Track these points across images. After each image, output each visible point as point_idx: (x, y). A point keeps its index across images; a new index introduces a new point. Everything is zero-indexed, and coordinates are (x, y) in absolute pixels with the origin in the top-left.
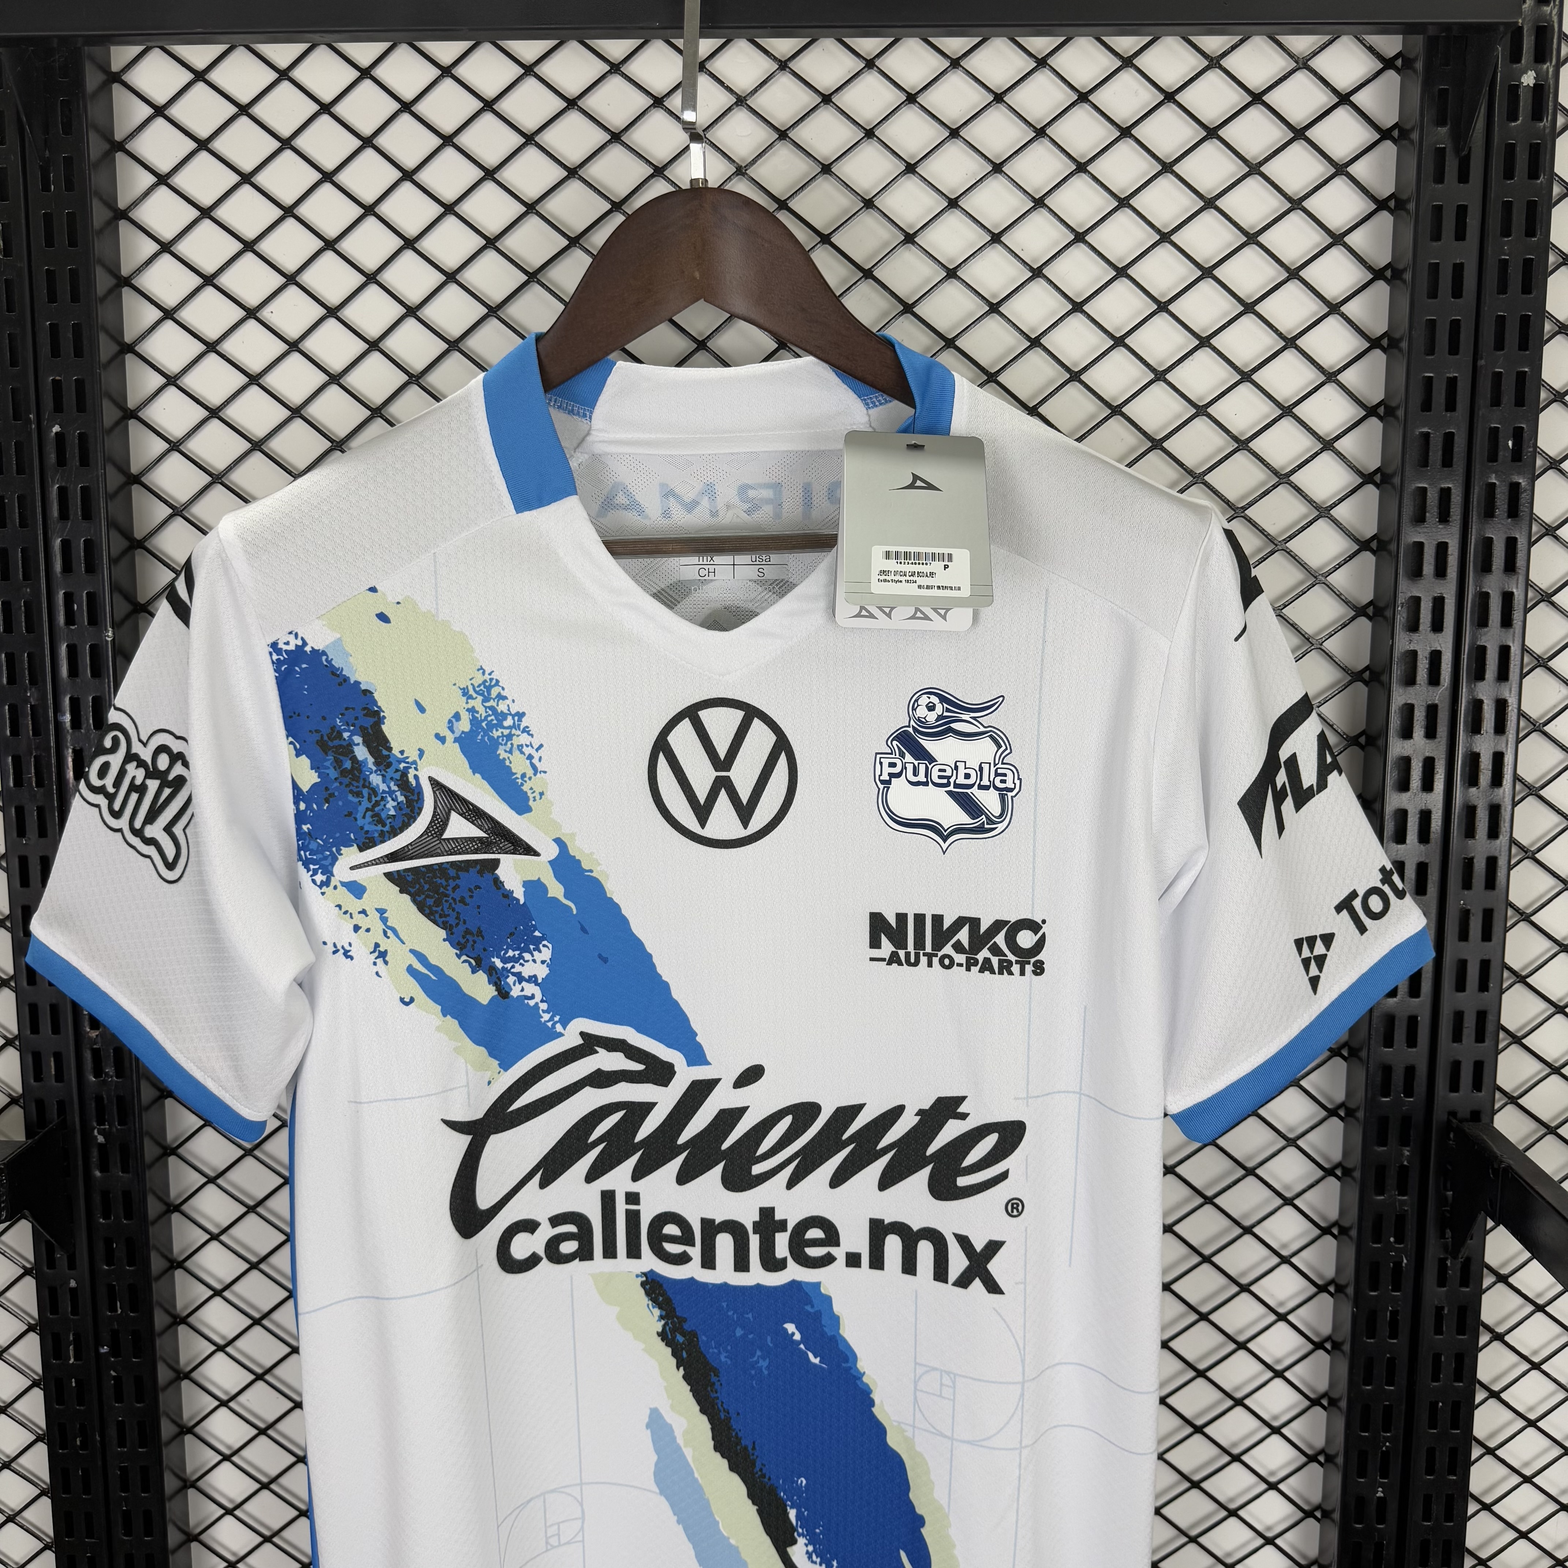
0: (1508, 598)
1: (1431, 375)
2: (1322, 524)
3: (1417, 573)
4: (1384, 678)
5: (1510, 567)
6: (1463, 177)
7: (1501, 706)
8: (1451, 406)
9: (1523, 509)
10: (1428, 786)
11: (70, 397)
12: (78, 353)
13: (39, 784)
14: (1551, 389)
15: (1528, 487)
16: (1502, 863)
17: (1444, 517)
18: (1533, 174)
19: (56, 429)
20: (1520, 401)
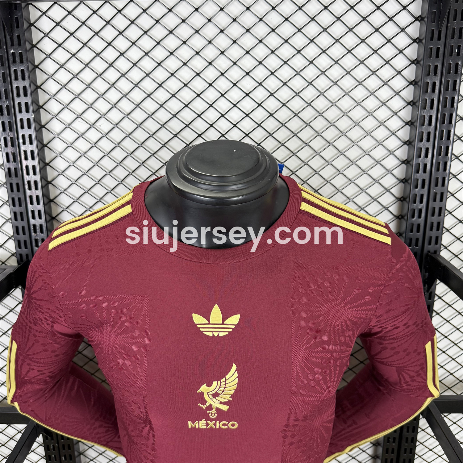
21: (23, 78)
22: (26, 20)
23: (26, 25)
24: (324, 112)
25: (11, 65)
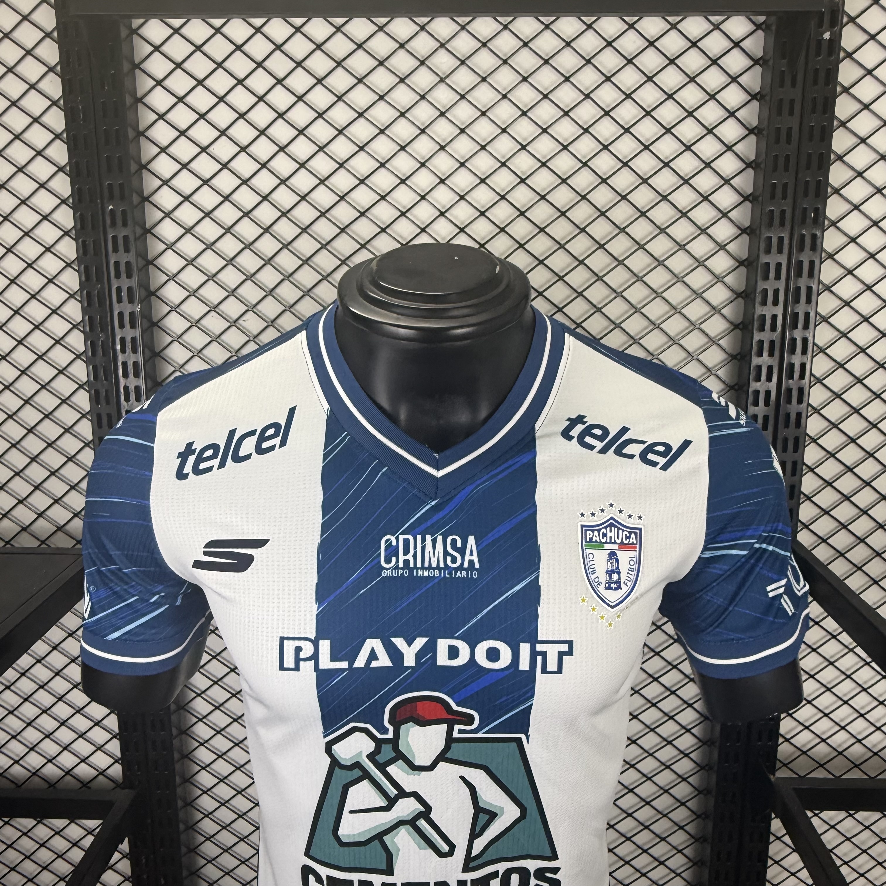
0: (809, 289)
1: (775, 182)
2: (721, 252)
3: (766, 278)
4: (750, 327)
5: (811, 275)
6: (794, 84)
7: (805, 341)
8: (784, 197)
9: (818, 246)
10: (769, 379)
11: (117, 191)
12: (120, 170)
13: (106, 379)
14: (833, 187)
15: (820, 235)
16: (804, 415)
17: (780, 251)
18: (827, 84)
19: (111, 207)
20: (817, 195)
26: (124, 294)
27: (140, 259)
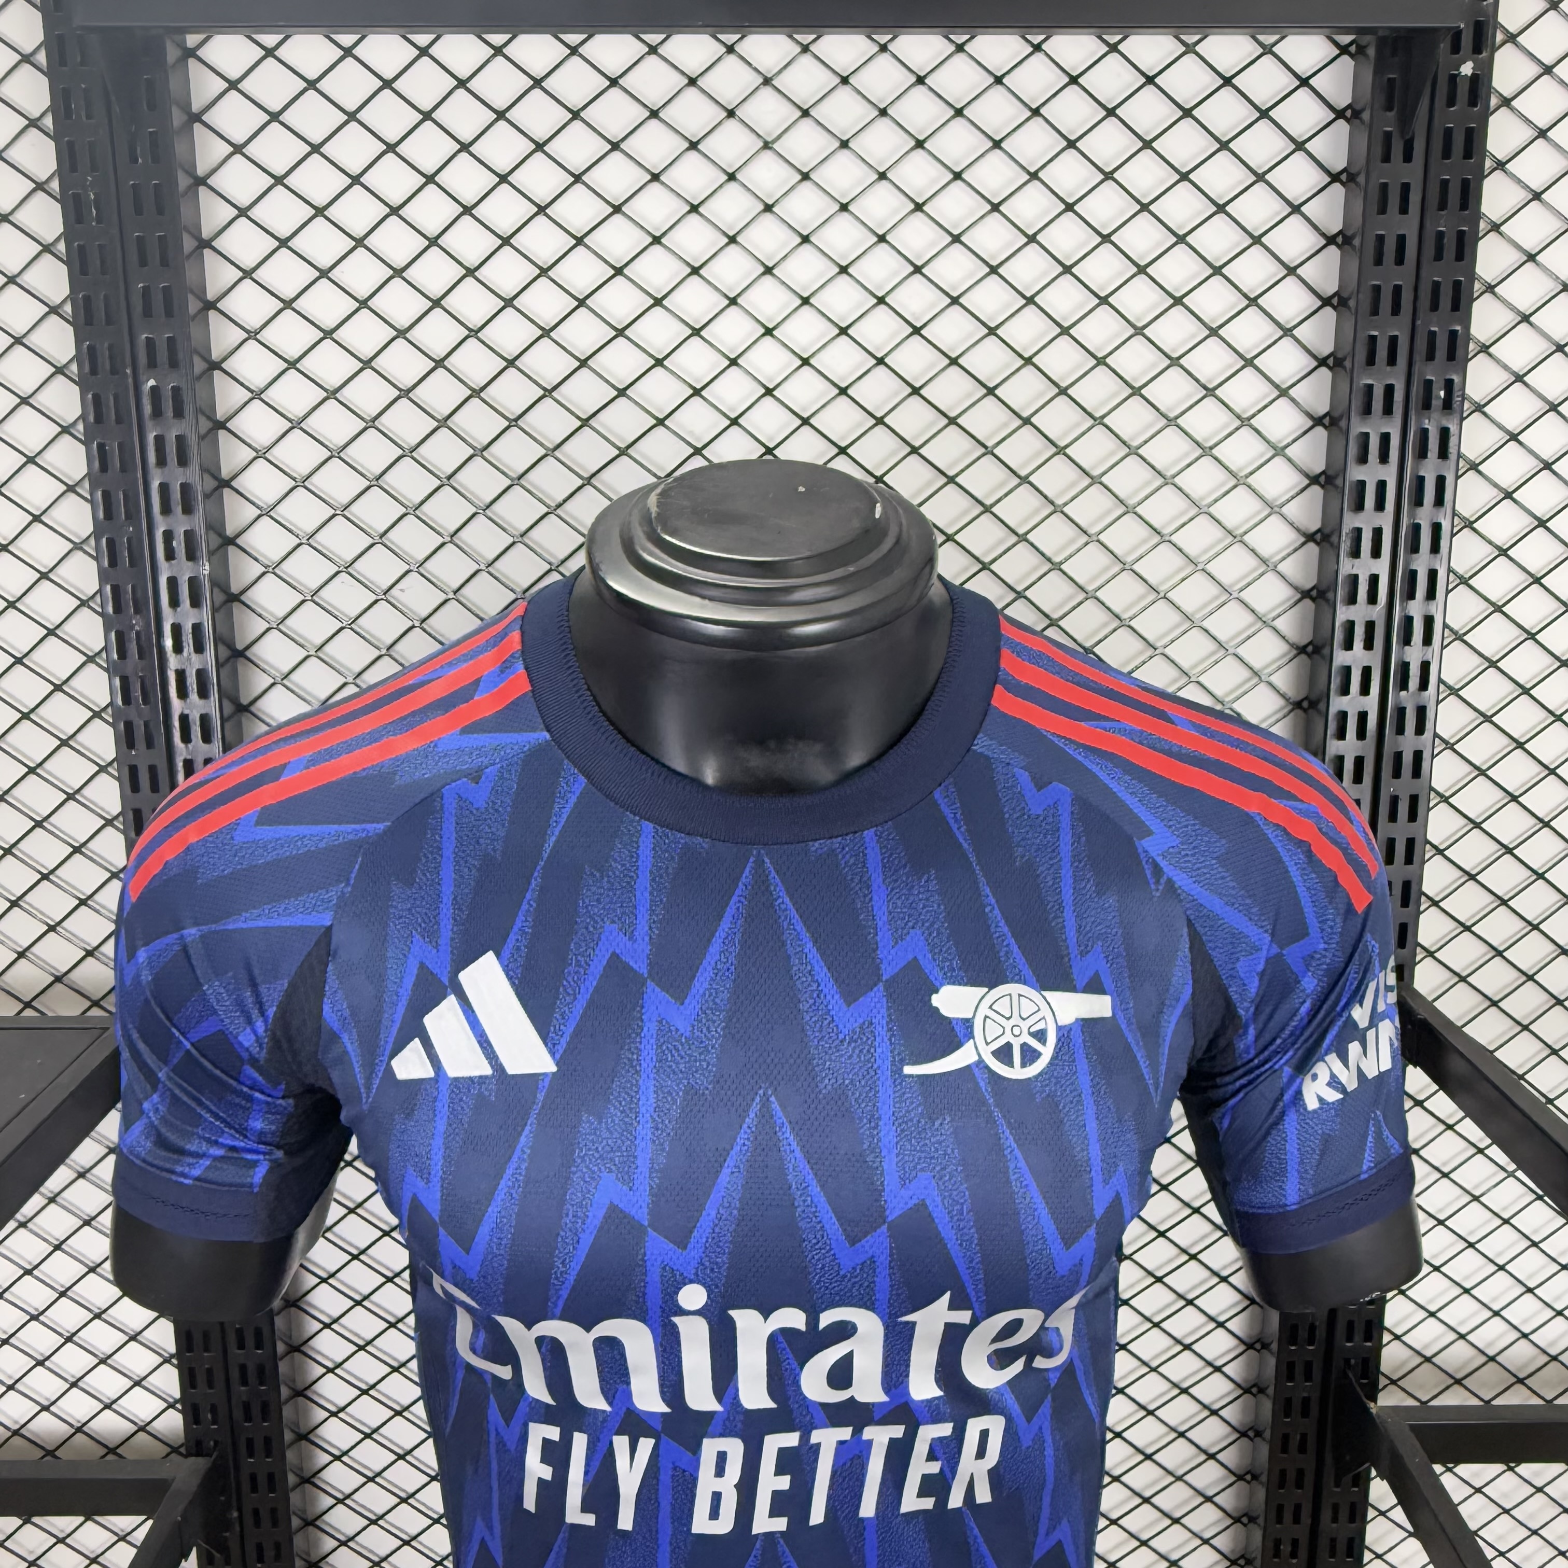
0: (1436, 528)
1: (1375, 333)
2: (1277, 460)
3: (1359, 506)
4: (1330, 595)
5: (1439, 501)
6: (1408, 158)
7: (1429, 621)
8: (1392, 360)
9: (1452, 449)
10: (1365, 690)
11: (162, 355)
12: (169, 313)
13: (146, 701)
14: (1478, 342)
15: (1457, 432)
16: (1426, 755)
17: (1384, 458)
18: (1468, 155)
19: (152, 382)
20: (1451, 356)
21: (183, 461)
22: (192, 292)
23: (193, 306)
24: (1066, 560)
25: (149, 424)
26: (179, 544)
27: (207, 477)
